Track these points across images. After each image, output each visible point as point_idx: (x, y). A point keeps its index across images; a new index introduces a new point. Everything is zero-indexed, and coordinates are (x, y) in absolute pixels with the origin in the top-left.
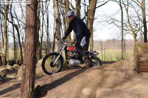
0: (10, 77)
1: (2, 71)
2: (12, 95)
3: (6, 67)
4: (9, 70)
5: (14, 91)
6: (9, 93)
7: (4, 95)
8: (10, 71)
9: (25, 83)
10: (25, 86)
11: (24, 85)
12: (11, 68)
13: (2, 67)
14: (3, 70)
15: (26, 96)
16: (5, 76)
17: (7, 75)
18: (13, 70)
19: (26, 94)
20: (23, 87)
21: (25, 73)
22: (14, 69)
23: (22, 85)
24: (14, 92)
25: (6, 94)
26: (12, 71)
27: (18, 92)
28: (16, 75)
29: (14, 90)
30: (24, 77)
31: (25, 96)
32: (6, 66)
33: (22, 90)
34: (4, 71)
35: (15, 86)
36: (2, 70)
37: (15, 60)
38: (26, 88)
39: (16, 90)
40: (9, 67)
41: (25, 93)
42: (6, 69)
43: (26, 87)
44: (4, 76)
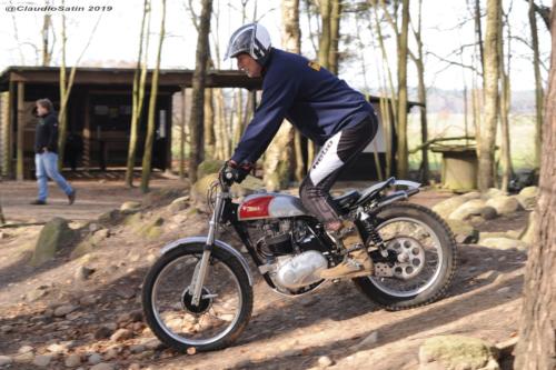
0: (489, 246)
1: (463, 216)
2: (485, 327)
3: (486, 199)
4: (499, 211)
5: (500, 308)
6: (477, 316)
7: (452, 326)
8: (500, 216)
9: (545, 276)
10: (542, 289)
11: (539, 286)
12: (509, 203)
13: (468, 200)
14: (470, 211)
15: (545, 335)
16: (473, 238)
17: (482, 234)
18: (515, 214)
19: (548, 325)
20: (533, 294)
21: (547, 228)
22: (520, 208)
23: (533, 282)
24: (501, 311)
25: (462, 322)
26: (511, 219)
27: (513, 315)
28: (520, 238)
29: (501, 303)
30: (541, 249)
31: (542, 334)
32: (485, 195)
33: (530, 308)
34: (476, 219)
35: (507, 289)
36: (465, 211)
37: (538, 169)
38: (546, 298)
39: (508, 307)
40: (498, 199)
41: (542, 319)
42: (484, 210)
43: (548, 293)
44: (468, 240)
